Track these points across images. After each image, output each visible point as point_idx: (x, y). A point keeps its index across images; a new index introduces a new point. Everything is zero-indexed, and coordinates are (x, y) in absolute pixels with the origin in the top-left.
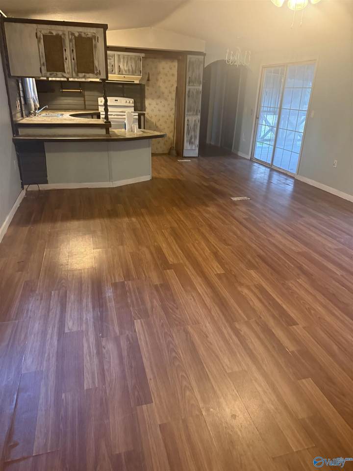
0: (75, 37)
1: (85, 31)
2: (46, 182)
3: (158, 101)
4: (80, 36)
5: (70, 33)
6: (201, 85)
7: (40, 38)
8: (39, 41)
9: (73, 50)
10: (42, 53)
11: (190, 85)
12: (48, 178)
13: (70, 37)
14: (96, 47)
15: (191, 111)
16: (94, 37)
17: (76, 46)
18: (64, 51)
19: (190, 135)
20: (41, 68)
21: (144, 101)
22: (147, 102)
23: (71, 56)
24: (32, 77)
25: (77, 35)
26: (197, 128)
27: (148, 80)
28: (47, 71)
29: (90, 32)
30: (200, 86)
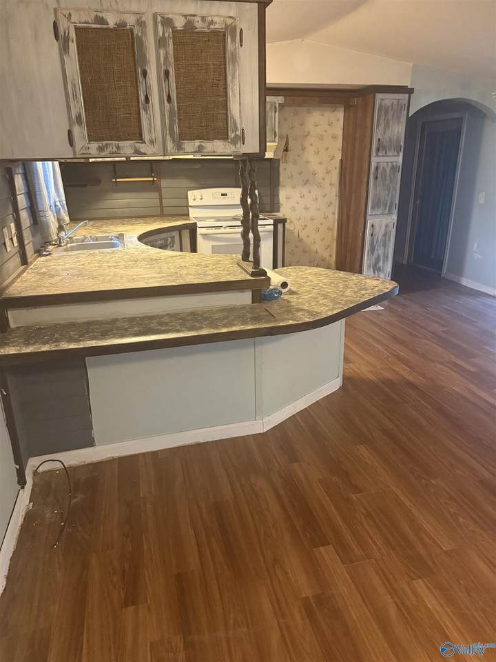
0: (175, 31)
1: (204, 13)
2: (90, 443)
3: (305, 191)
4: (189, 26)
5: (159, 18)
6: (401, 154)
7: (66, 39)
8: (64, 48)
9: (167, 73)
10: (74, 86)
11: (380, 154)
12: (95, 432)
13: (160, 34)
14: (235, 58)
15: (379, 207)
16: (233, 29)
17: (176, 59)
18: (141, 78)
19: (375, 255)
20: (70, 132)
21: (278, 190)
22: (283, 194)
23: (160, 90)
24: (52, 160)
25: (179, 23)
26: (389, 240)
27: (286, 150)
28: (91, 139)
29: (218, 16)
30: (398, 155)
